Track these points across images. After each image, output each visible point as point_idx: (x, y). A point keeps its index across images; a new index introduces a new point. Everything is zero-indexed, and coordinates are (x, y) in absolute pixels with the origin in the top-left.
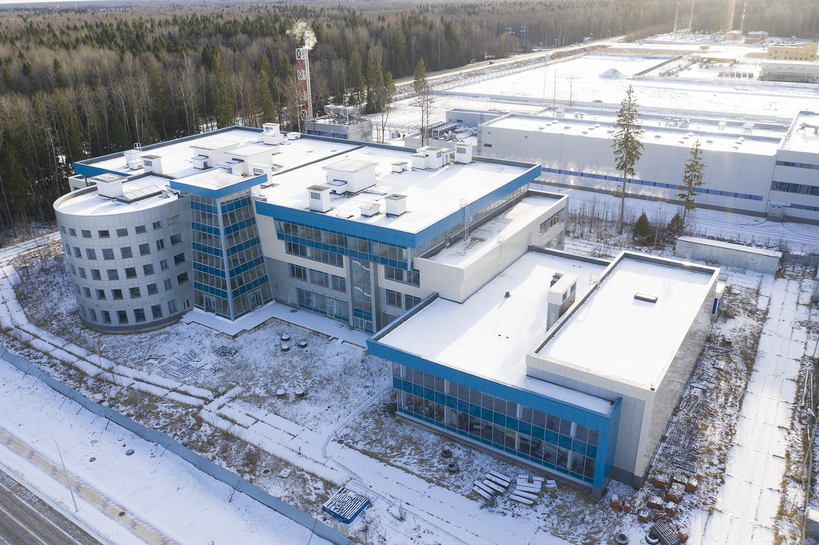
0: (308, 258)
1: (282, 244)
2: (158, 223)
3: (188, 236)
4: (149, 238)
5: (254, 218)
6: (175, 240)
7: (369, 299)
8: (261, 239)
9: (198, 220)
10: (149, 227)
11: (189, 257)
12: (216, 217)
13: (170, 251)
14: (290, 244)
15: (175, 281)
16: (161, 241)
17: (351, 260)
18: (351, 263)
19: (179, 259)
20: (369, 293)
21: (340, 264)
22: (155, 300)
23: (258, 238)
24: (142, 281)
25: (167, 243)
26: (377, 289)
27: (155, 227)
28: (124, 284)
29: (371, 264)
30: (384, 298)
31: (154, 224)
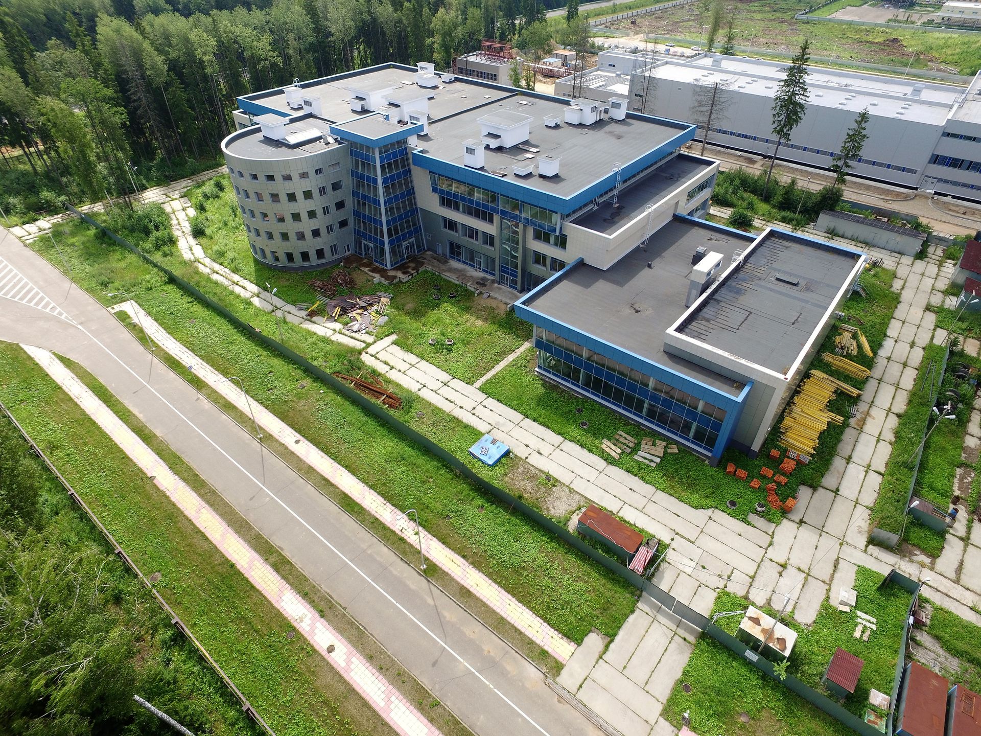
0: (460, 212)
1: (436, 198)
2: (320, 169)
3: (348, 183)
4: (312, 183)
5: (409, 169)
6: (336, 186)
7: (516, 258)
8: (415, 189)
9: (357, 167)
10: (312, 173)
11: (349, 203)
12: (375, 167)
13: (332, 198)
14: (443, 198)
15: (336, 227)
16: (323, 187)
17: (501, 219)
18: (501, 221)
19: (340, 205)
20: (517, 252)
21: (491, 221)
22: (319, 243)
23: (413, 189)
24: (307, 226)
25: (329, 189)
26: (525, 249)
27: (317, 174)
28: (291, 227)
29: (521, 226)
30: (531, 258)
31: (316, 171)
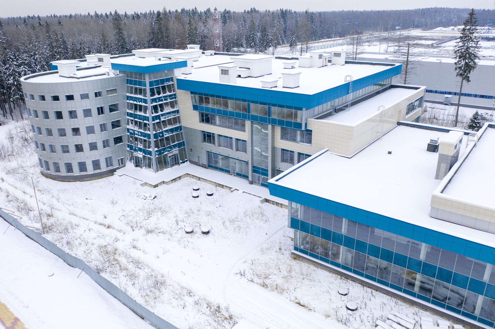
0: (217, 125)
2: (99, 93)
3: (123, 106)
5: (175, 93)
6: (113, 108)
7: (266, 158)
8: (180, 112)
9: (131, 92)
10: (92, 95)
11: (124, 123)
12: (145, 90)
13: (108, 118)
14: (202, 114)
15: (112, 142)
16: (101, 108)
17: (252, 124)
18: (252, 127)
19: (116, 124)
20: (267, 152)
21: (243, 129)
22: (95, 155)
24: (85, 139)
25: (106, 110)
26: (274, 149)
27: (96, 96)
28: (71, 141)
29: (270, 127)
30: (279, 156)
31: (96, 93)
